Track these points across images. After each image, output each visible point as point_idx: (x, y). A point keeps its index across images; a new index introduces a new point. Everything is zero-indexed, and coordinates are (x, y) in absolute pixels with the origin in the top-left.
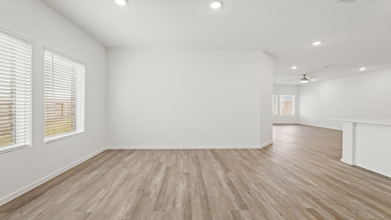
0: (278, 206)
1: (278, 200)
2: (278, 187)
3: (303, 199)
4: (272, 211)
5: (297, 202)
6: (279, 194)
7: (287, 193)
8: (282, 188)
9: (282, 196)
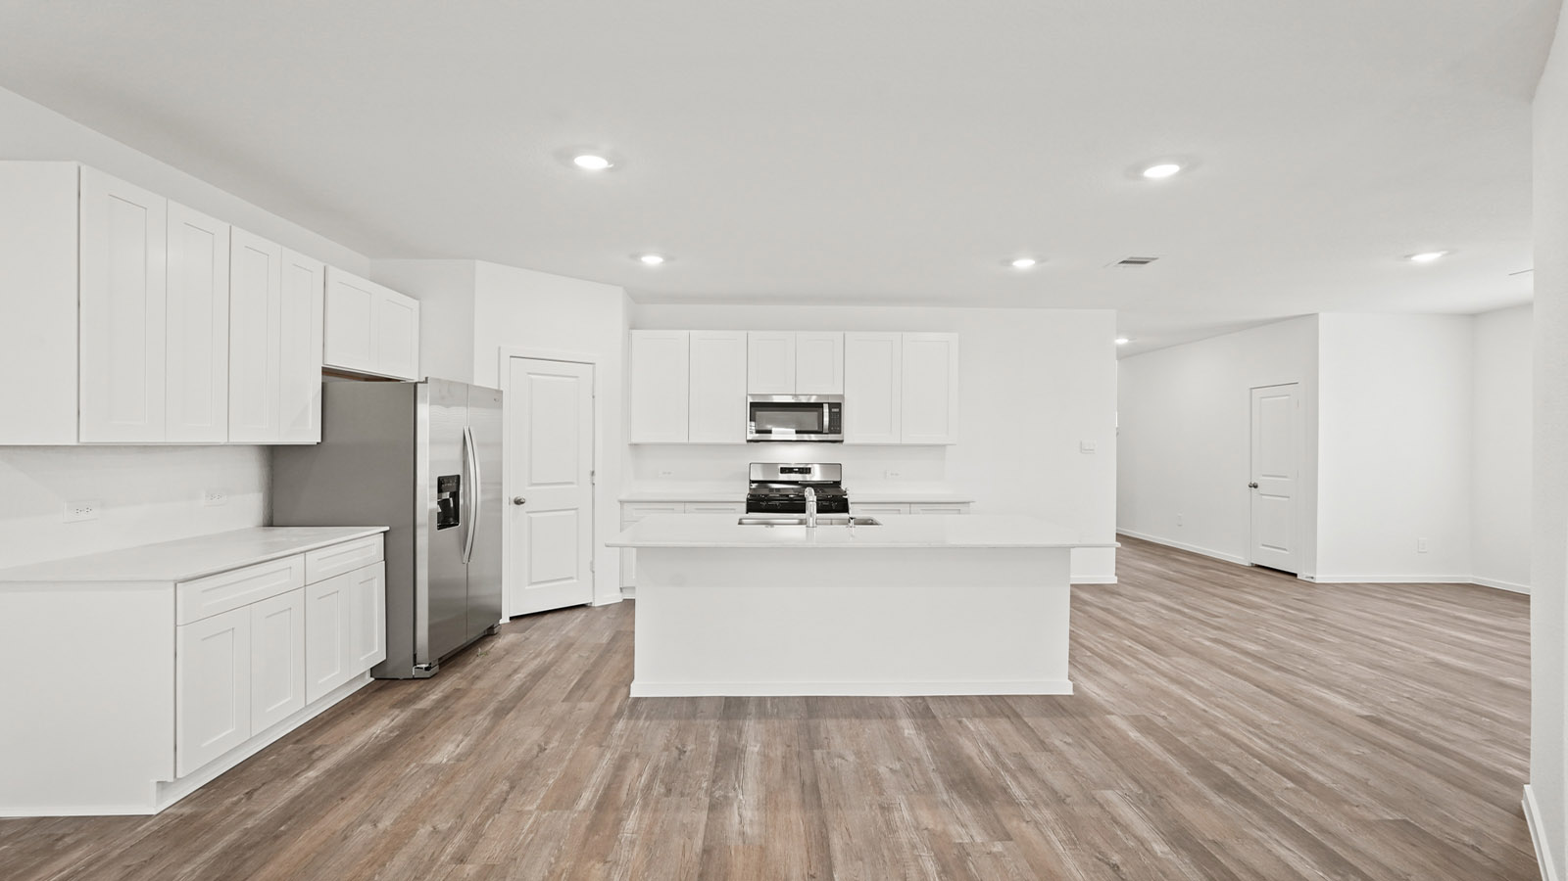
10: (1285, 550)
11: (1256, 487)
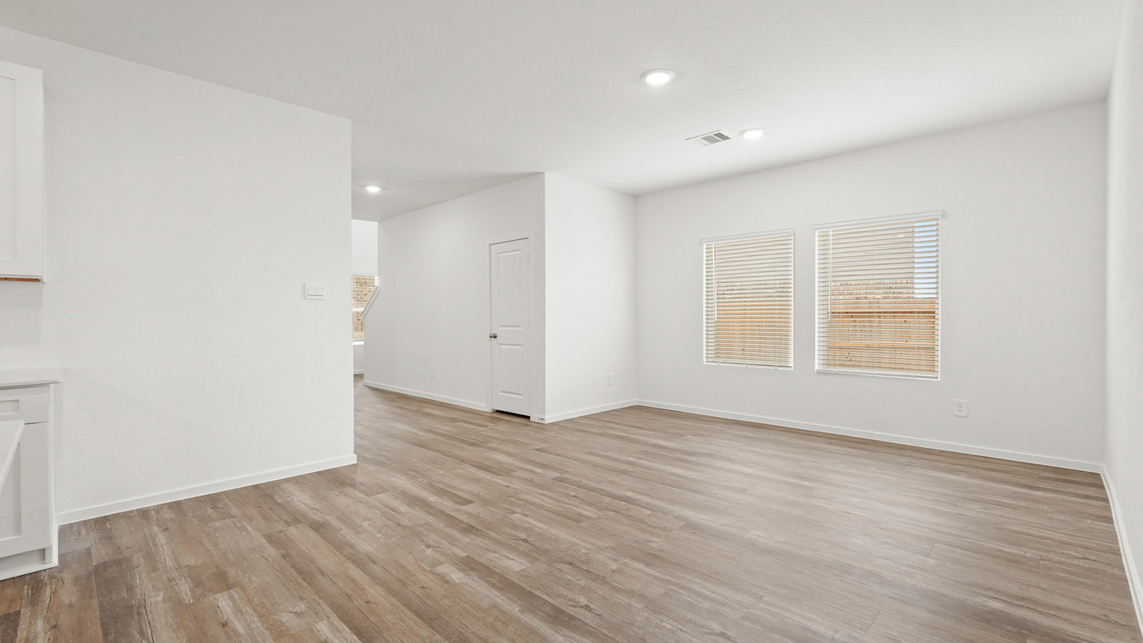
0: (516, 493)
1: (521, 502)
2: (534, 526)
3: (478, 517)
4: (522, 487)
5: (489, 507)
6: (526, 513)
7: (511, 519)
8: (526, 525)
9: (518, 510)
10: (520, 394)
11: (495, 337)
